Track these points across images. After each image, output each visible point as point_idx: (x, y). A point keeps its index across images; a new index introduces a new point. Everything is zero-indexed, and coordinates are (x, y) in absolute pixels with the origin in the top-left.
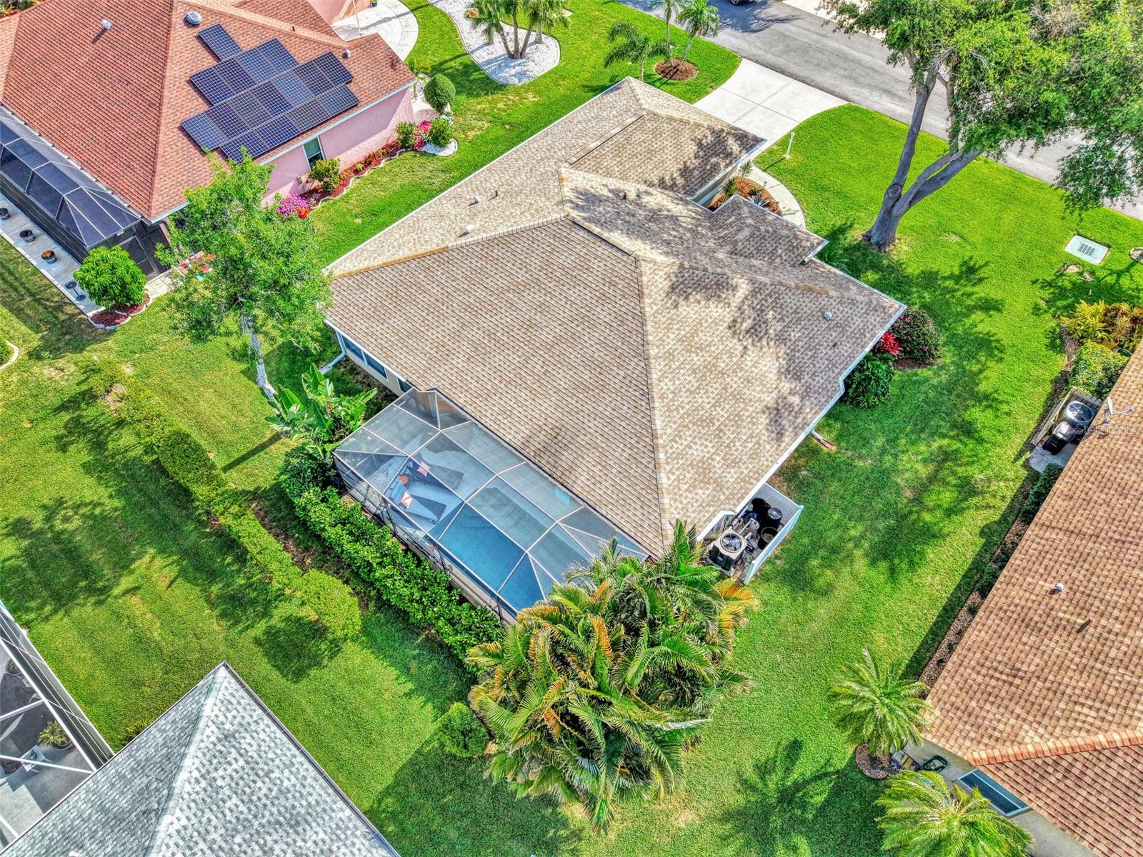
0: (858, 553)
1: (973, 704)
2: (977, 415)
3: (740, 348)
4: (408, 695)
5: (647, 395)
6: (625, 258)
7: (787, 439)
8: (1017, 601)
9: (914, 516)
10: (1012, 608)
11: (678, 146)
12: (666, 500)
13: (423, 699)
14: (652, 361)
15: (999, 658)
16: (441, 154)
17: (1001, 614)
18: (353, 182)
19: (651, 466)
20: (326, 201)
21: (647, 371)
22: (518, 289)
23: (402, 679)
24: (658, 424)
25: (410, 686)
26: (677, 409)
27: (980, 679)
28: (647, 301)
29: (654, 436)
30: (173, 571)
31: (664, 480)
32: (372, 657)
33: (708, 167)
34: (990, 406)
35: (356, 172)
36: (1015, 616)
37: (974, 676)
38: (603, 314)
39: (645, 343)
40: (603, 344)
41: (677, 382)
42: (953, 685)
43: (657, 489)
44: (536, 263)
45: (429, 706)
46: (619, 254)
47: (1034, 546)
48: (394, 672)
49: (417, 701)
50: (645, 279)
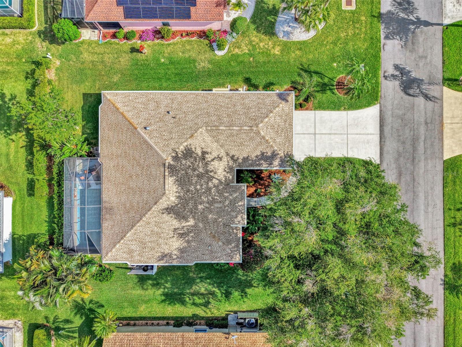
0: (162, 290)
1: (118, 344)
2: (236, 294)
3: (172, 235)
4: (46, 221)
5: (133, 226)
6: (163, 190)
7: (162, 262)
8: (153, 340)
9: (185, 297)
10: (150, 340)
11: (255, 149)
12: (114, 250)
13: (47, 225)
14: (141, 221)
15: (133, 344)
16: (216, 52)
17: (147, 338)
18: (178, 39)
19: (118, 241)
20: (162, 40)
21: (138, 222)
22: (138, 164)
23: (47, 217)
24: (128, 235)
25: (47, 220)
26: (137, 235)
27: (125, 342)
28: (156, 206)
29: (125, 236)
30: (25, 144)
31: (117, 246)
32: (46, 206)
33: (258, 163)
34: (242, 296)
35: (182, 35)
36: (148, 342)
37: (126, 340)
38: (145, 196)
39: (144, 215)
40: (138, 203)
41: (144, 230)
42: (121, 337)
43: (115, 246)
44: (147, 163)
45: (47, 228)
46: (163, 187)
47: (174, 337)
48: (47, 214)
49: (46, 224)
50: (161, 201)
